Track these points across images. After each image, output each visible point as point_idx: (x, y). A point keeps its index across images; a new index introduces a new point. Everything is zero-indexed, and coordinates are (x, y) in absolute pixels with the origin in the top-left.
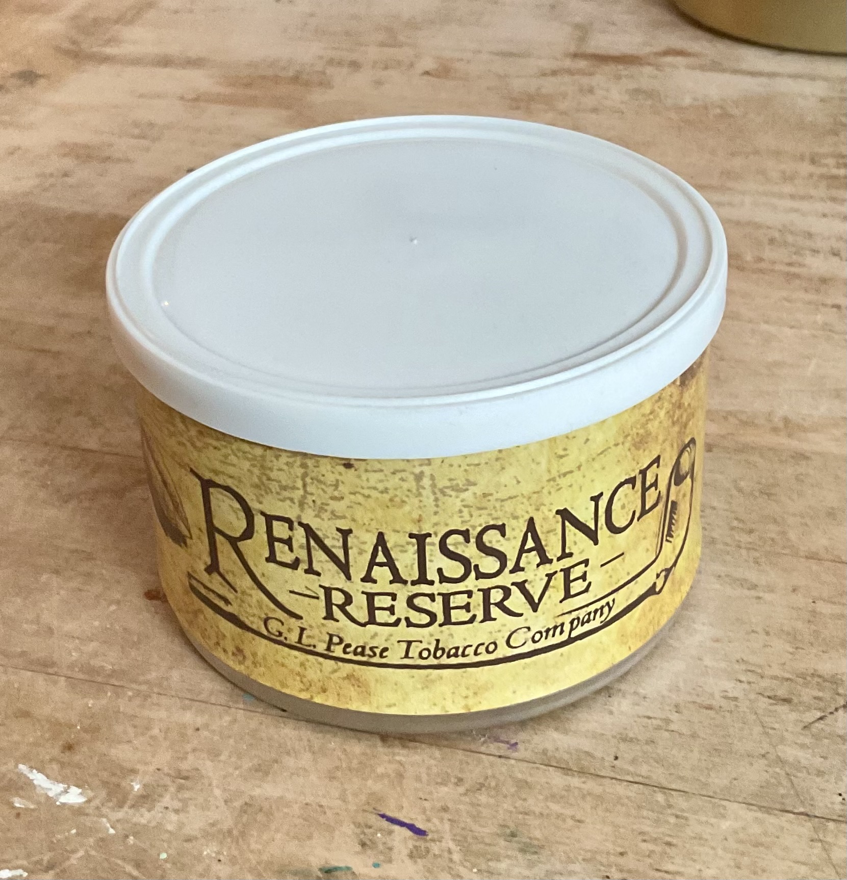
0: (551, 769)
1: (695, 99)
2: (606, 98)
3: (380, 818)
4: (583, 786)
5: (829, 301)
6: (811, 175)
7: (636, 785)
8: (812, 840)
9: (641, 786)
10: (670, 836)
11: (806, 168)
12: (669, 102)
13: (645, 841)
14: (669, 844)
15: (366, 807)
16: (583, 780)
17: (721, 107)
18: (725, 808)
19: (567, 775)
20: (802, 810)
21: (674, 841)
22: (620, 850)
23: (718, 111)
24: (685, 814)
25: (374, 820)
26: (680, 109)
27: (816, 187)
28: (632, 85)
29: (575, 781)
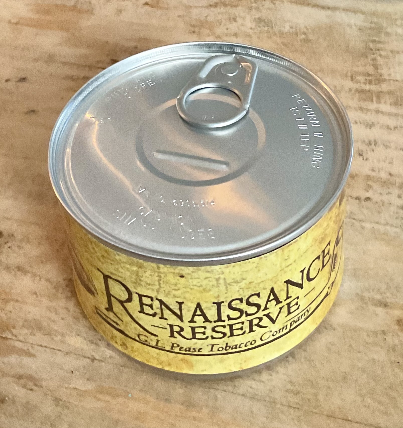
1: (291, 28)
2: (243, 25)
5: (355, 195)
6: (350, 90)
11: (348, 84)
12: (276, 29)
17: (305, 34)
23: (303, 36)
26: (282, 35)
27: (352, 99)
28: (258, 16)
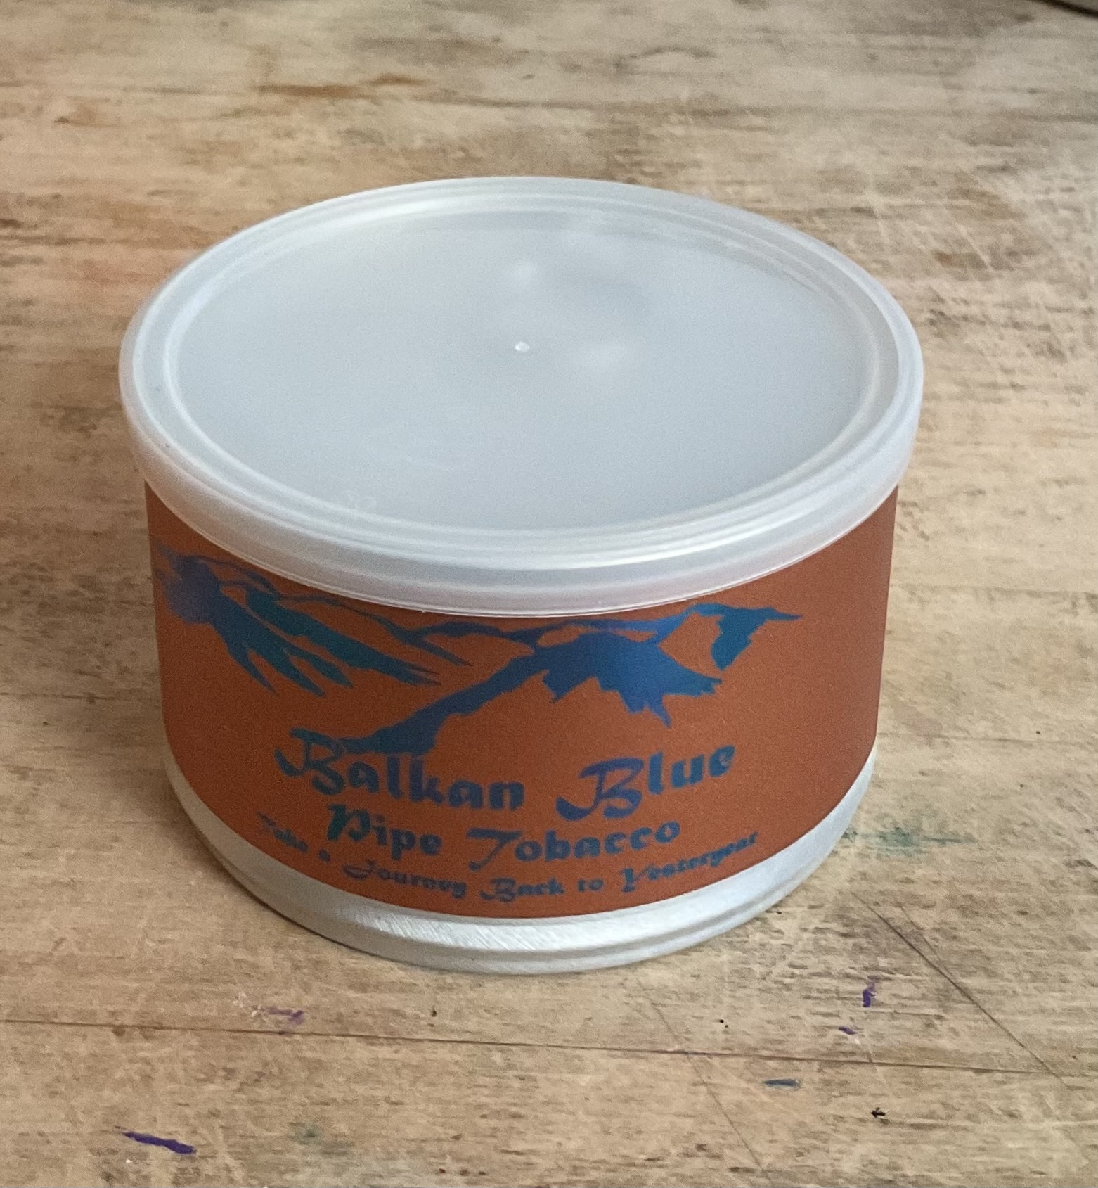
0: (350, 1039)
3: (127, 1138)
4: (396, 1056)
7: (464, 1046)
8: (695, 1085)
9: (471, 1046)
10: (515, 1105)
13: (483, 1116)
14: (516, 1116)
15: (105, 1128)
16: (395, 1047)
18: (579, 1058)
19: (372, 1044)
20: (677, 1047)
21: (522, 1111)
22: (453, 1133)
24: (532, 1074)
25: (118, 1142)
29: (385, 1052)
